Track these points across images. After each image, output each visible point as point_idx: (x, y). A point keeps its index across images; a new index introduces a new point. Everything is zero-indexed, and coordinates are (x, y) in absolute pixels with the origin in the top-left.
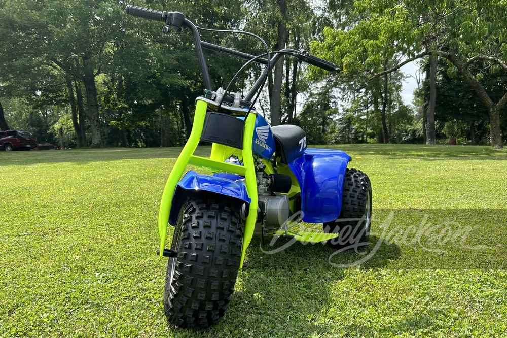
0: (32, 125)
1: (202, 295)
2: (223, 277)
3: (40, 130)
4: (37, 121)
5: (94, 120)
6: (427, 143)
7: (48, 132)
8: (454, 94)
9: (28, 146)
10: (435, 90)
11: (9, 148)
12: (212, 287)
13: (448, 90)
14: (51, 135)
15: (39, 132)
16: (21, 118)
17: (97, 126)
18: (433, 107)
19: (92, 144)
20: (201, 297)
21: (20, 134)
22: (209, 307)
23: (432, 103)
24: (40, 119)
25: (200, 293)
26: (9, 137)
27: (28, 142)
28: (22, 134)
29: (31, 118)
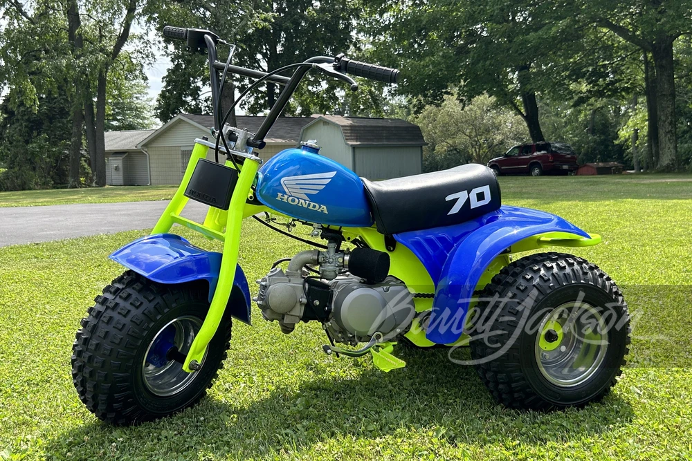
0: (593, 131)
3: (605, 140)
4: (603, 124)
5: (665, 122)
7: (616, 142)
9: (565, 167)
11: (537, 171)
14: (621, 149)
15: (602, 142)
16: (577, 120)
17: (669, 132)
19: (659, 166)
21: (556, 147)
24: (607, 120)
26: (543, 152)
27: (566, 161)
28: (559, 149)
29: (593, 119)
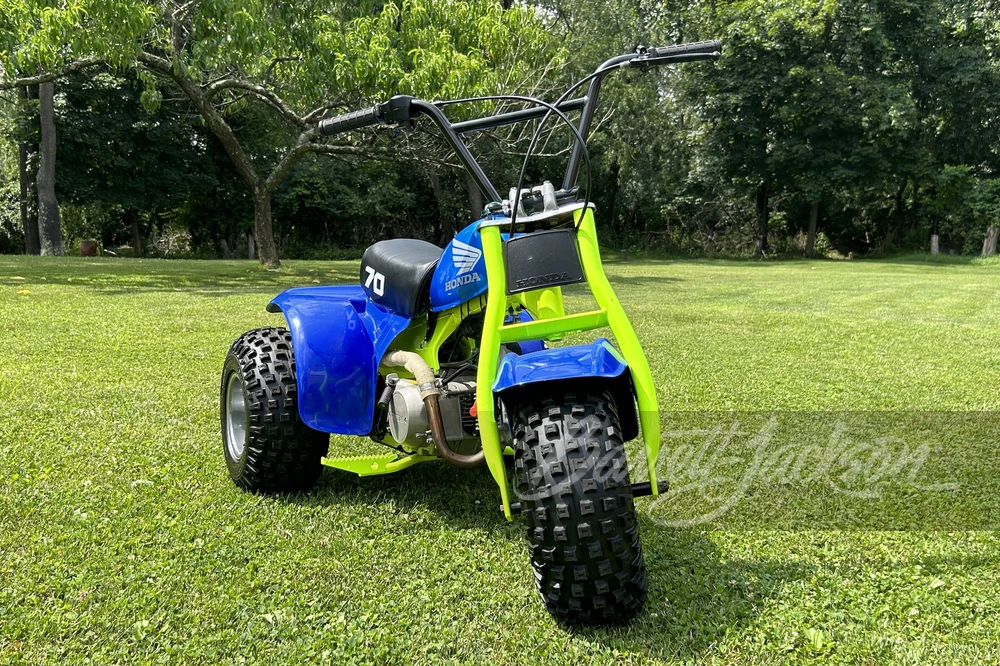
1: (581, 572)
2: (604, 532)
6: (43, 252)
8: (97, 142)
10: (52, 128)
12: (592, 556)
13: (82, 131)
18: (52, 167)
20: (580, 575)
22: (602, 587)
23: (47, 157)
25: (576, 569)
